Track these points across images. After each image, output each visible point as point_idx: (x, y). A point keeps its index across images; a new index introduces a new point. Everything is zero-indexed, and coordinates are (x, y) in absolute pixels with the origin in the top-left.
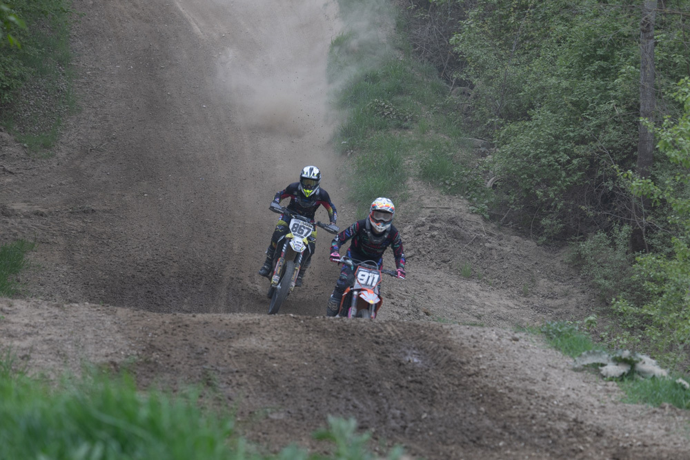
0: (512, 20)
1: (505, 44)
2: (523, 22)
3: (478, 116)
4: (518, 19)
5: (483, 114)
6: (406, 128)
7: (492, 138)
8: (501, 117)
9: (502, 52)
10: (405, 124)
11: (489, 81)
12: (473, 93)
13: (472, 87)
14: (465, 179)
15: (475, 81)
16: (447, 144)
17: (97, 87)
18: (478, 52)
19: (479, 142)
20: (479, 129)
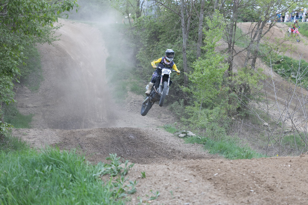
0: (151, 50)
1: (150, 56)
2: (154, 51)
3: (144, 75)
4: (152, 50)
5: (145, 74)
6: (126, 79)
7: (148, 80)
8: (150, 74)
9: (149, 58)
10: (126, 78)
11: (146, 66)
12: (142, 69)
13: (142, 67)
14: (142, 91)
15: (143, 66)
16: (137, 82)
17: (48, 74)
18: (143, 59)
19: (145, 81)
20: (145, 78)
